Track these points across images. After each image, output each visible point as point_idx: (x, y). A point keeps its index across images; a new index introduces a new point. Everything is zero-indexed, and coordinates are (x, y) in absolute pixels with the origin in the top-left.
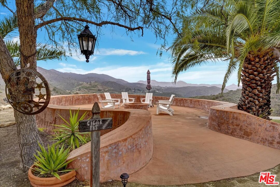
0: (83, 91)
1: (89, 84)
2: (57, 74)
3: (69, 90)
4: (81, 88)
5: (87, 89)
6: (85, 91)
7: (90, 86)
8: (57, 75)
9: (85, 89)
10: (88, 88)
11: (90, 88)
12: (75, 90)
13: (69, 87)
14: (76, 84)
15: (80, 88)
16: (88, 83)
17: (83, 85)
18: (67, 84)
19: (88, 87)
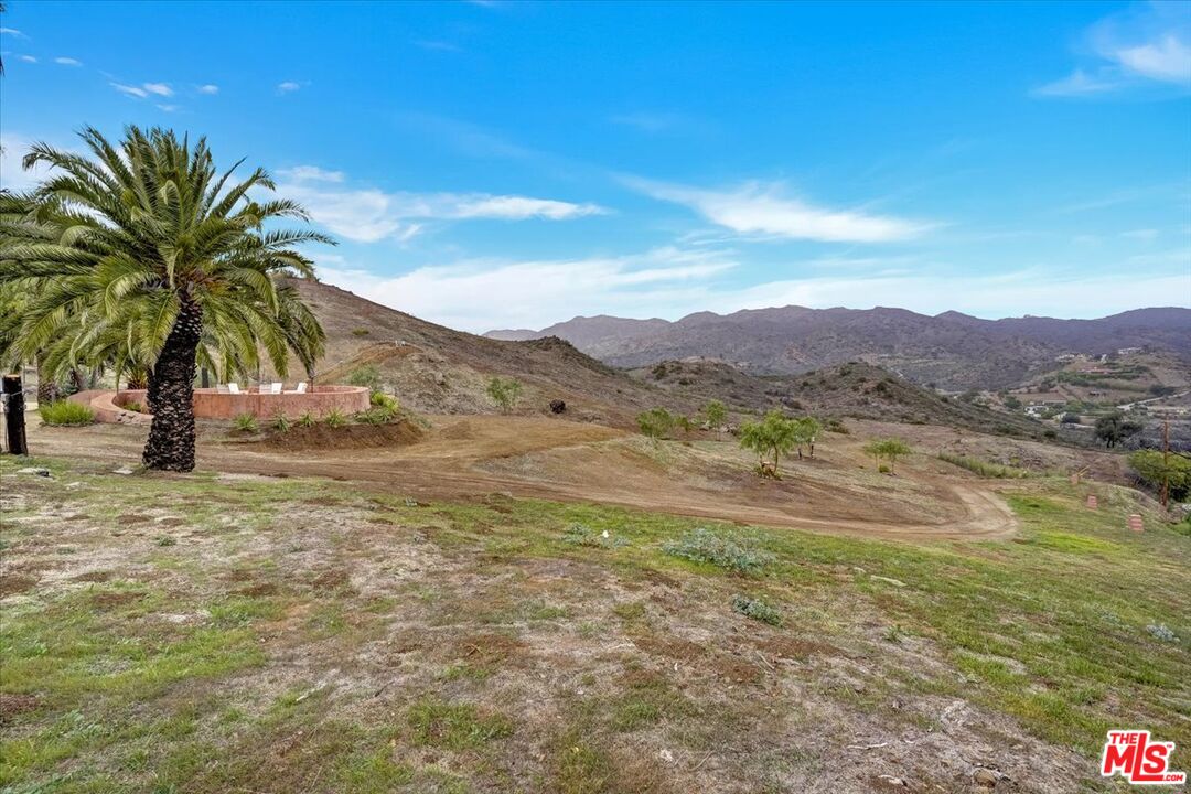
0: (1065, 394)
1: (1103, 360)
2: (964, 329)
3: (994, 391)
4: (1056, 382)
5: (1086, 385)
6: (1070, 393)
7: (1106, 371)
8: (964, 333)
9: (1073, 384)
10: (1091, 382)
11: (1106, 380)
12: (1022, 390)
13: (1000, 379)
14: (1037, 362)
15: (1047, 382)
16: (1098, 358)
17: (1067, 369)
18: (993, 365)
19: (1092, 378)
